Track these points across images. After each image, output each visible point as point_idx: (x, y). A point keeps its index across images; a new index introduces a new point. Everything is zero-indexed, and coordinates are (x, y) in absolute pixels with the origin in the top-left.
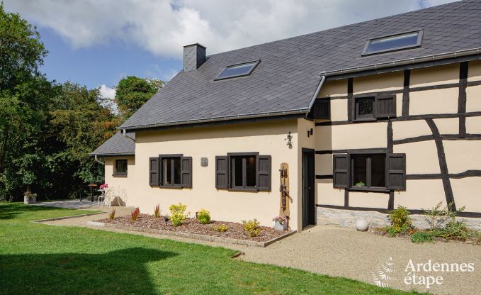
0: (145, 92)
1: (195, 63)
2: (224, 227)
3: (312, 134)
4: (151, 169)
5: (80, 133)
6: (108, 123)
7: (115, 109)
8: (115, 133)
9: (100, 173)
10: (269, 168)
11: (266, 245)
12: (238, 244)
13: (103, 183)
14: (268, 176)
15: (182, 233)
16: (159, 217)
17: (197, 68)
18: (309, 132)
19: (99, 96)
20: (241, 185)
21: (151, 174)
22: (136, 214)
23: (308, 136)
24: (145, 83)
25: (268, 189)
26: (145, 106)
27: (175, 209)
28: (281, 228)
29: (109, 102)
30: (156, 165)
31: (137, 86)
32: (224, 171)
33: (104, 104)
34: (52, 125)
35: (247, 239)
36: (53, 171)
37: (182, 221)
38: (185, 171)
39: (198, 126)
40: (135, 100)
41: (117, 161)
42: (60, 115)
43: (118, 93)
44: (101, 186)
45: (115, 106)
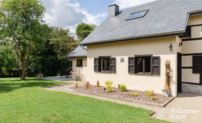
0: (89, 30)
1: (114, 14)
2: (136, 94)
3: (181, 45)
4: (95, 63)
5: (61, 48)
6: (73, 43)
7: (76, 38)
8: (76, 48)
9: (70, 65)
10: (159, 63)
11: (165, 106)
12: (146, 104)
13: (72, 69)
14: (158, 68)
15: (114, 96)
16: (99, 87)
17: (115, 16)
18: (180, 44)
19: (69, 32)
20: (142, 72)
21: (95, 66)
22: (88, 85)
23: (180, 46)
24: (88, 26)
25: (158, 73)
26: (89, 35)
27: (107, 83)
28: (166, 95)
29: (73, 35)
30: (97, 61)
31: (85, 27)
32: (133, 65)
33: (71, 36)
34: (49, 44)
35: (151, 102)
36: (50, 64)
37: (112, 90)
38: (112, 65)
39: (119, 42)
40: (84, 33)
41: (78, 60)
42: (53, 40)
43: (77, 31)
44: (71, 71)
45: (76, 36)
